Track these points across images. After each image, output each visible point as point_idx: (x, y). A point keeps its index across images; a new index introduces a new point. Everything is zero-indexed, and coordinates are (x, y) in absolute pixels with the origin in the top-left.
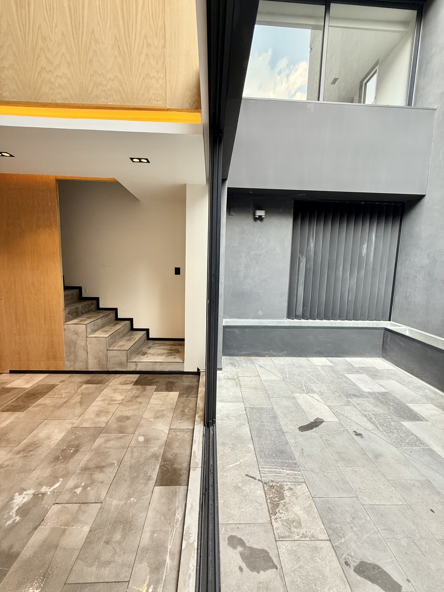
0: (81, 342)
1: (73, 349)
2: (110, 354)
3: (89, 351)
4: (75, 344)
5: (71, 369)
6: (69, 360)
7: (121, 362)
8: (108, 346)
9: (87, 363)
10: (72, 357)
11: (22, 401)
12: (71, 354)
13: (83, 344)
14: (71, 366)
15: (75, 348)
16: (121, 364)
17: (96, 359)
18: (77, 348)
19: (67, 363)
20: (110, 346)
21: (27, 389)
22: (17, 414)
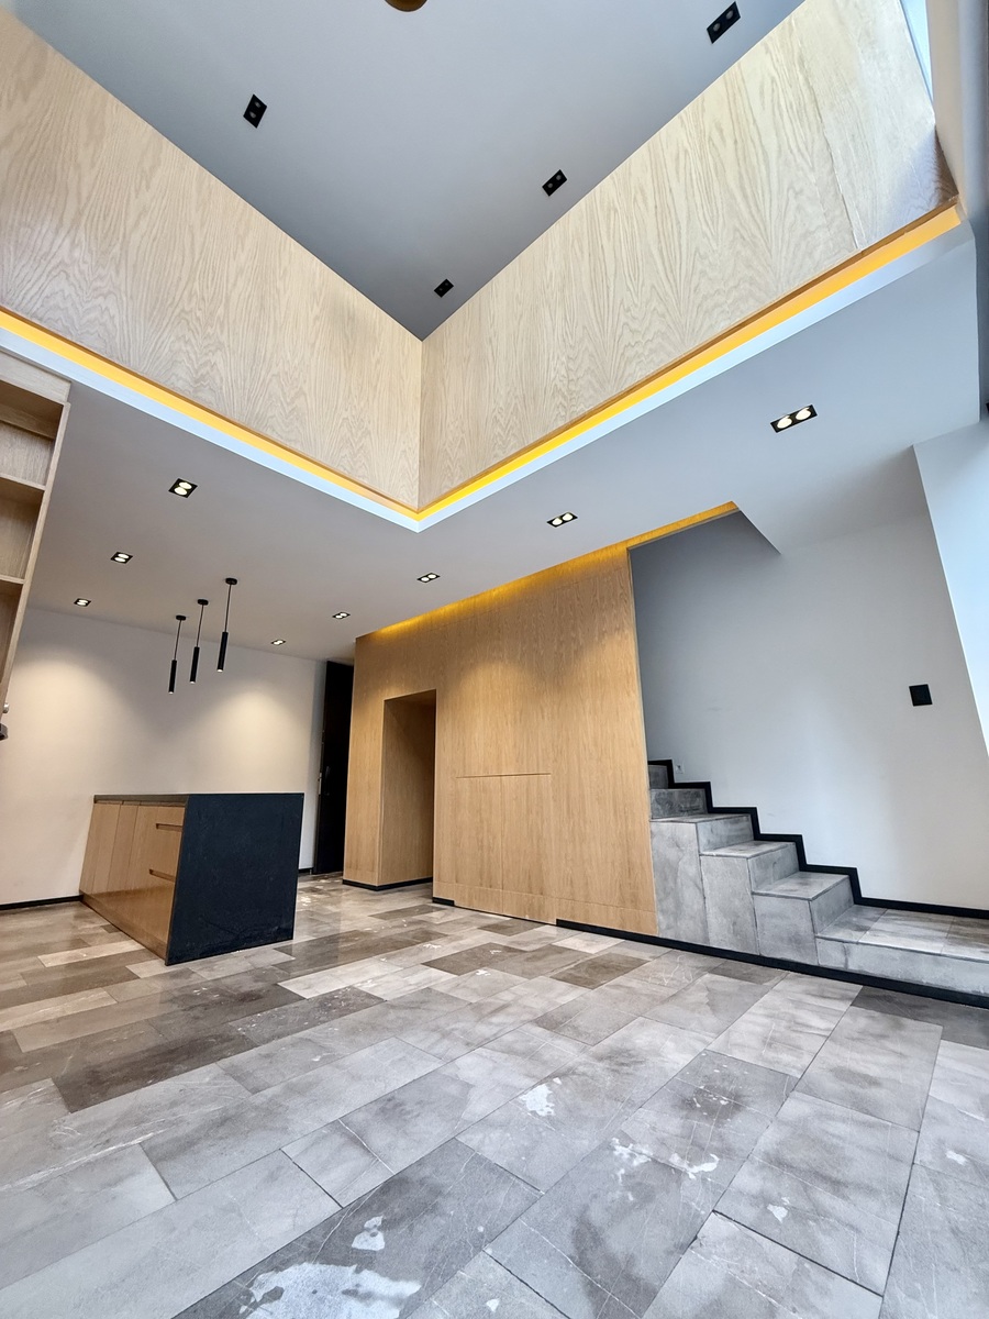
0: (688, 868)
1: (671, 884)
2: (763, 905)
3: (707, 892)
4: (675, 871)
5: (670, 936)
6: (663, 912)
7: (797, 933)
8: (754, 885)
9: (705, 923)
10: (670, 904)
11: (586, 971)
12: (667, 894)
13: (692, 870)
14: (668, 928)
15: (675, 883)
16: (796, 940)
17: (725, 916)
18: (679, 880)
19: (661, 918)
20: (759, 883)
21: (591, 955)
22: (581, 991)
